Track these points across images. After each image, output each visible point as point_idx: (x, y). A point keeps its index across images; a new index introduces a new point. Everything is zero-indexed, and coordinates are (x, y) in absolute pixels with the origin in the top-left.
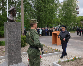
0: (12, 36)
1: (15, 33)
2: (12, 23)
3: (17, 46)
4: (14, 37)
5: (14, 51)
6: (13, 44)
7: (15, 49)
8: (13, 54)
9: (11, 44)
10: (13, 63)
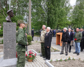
0: (8, 34)
1: (11, 32)
2: (8, 23)
3: (12, 43)
4: (10, 35)
5: (9, 48)
6: (8, 41)
7: (10, 46)
8: (8, 50)
9: (7, 41)
10: (8, 58)
